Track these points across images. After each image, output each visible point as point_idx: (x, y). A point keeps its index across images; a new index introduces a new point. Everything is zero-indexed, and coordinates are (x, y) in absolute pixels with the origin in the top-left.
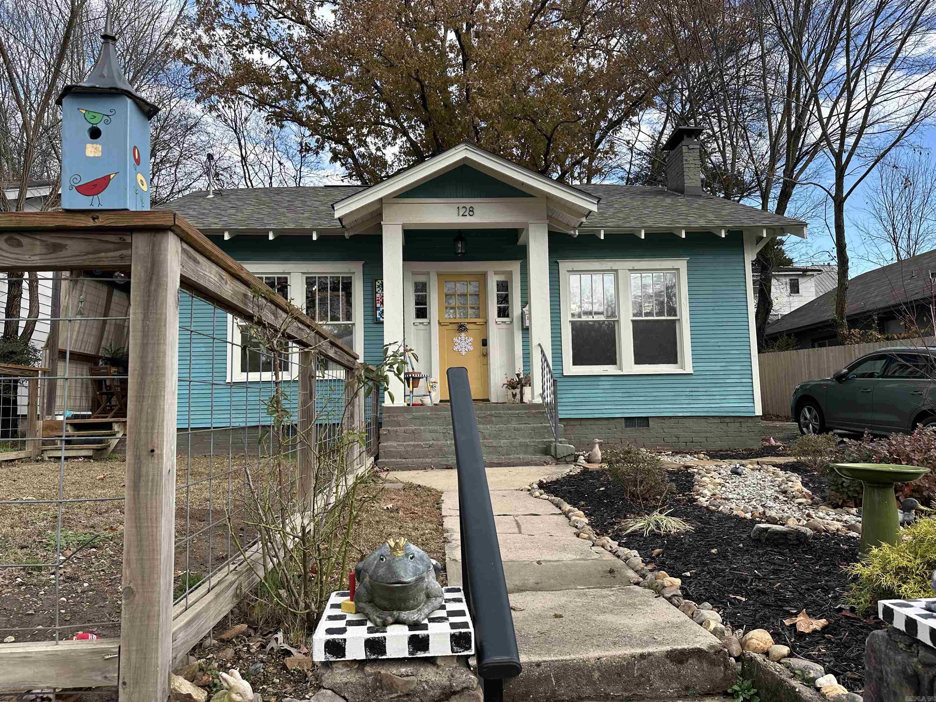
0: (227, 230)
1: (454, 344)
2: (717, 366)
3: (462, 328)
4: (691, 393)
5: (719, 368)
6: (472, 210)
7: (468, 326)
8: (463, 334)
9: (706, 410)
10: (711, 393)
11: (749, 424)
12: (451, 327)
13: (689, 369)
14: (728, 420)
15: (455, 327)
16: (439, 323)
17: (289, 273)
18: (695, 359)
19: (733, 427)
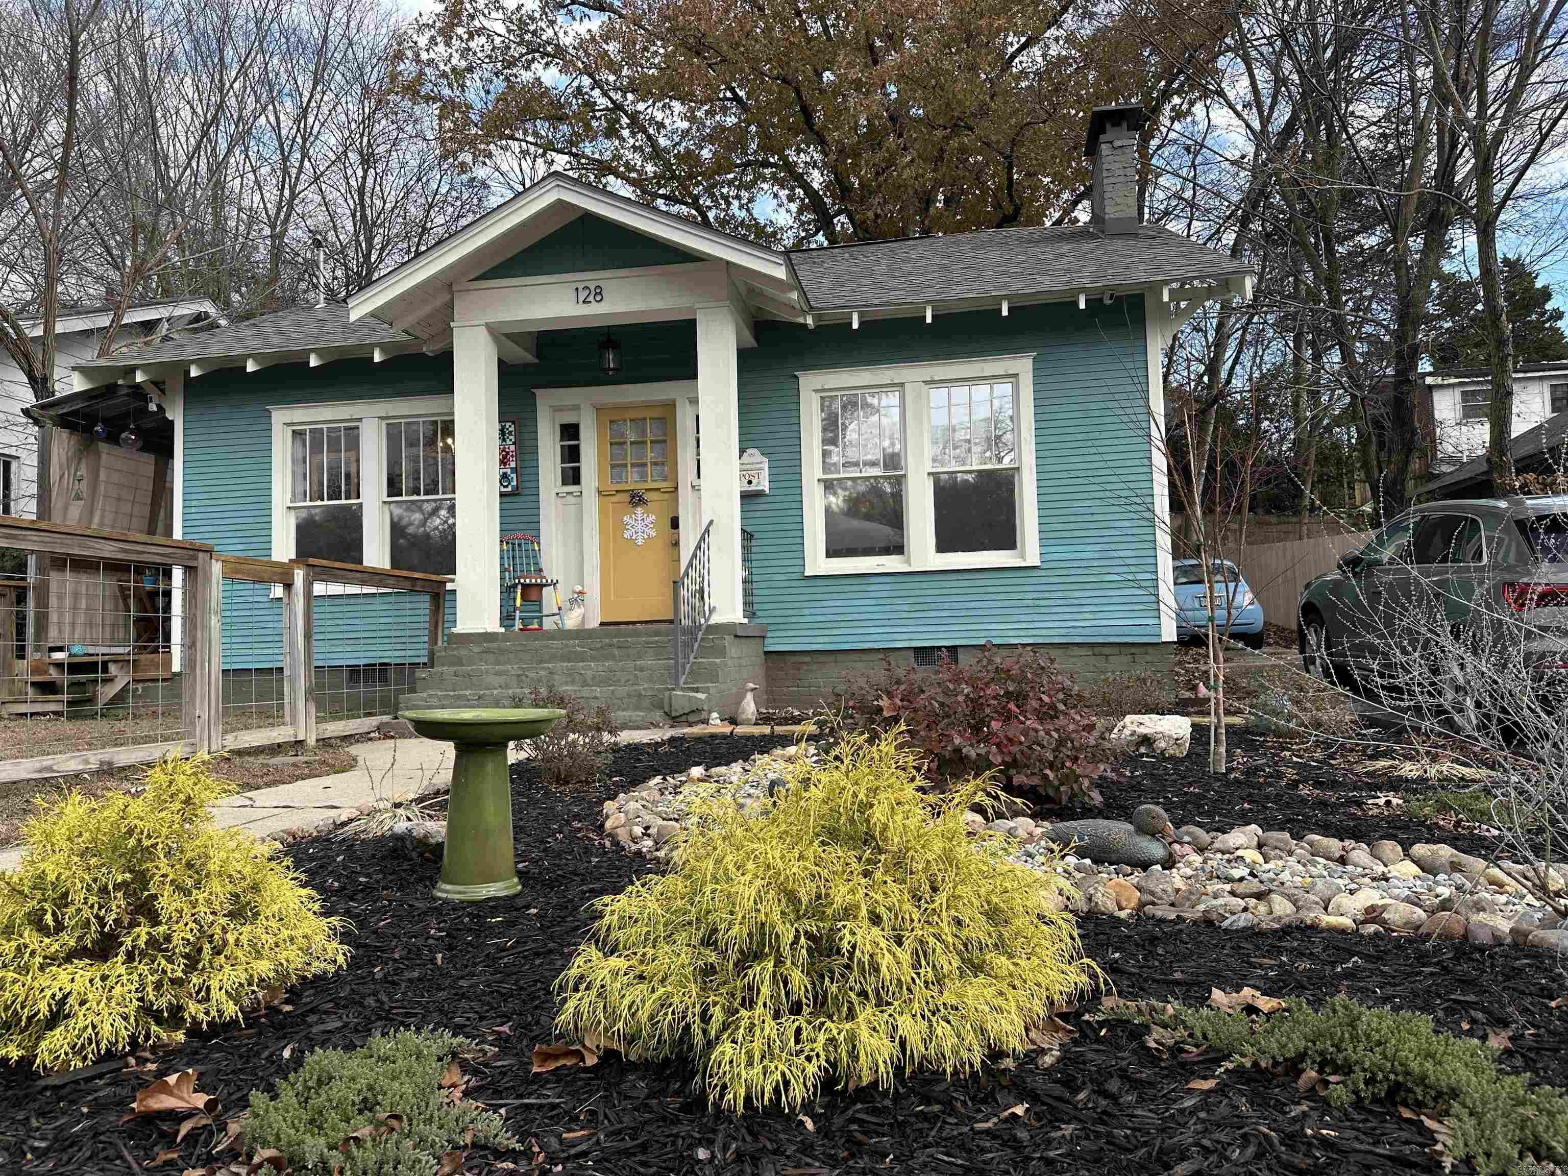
0: (250, 356)
1: (624, 526)
2: (1088, 552)
3: (636, 499)
4: (1037, 603)
5: (1091, 555)
6: (599, 293)
7: (648, 496)
8: (639, 510)
9: (1063, 632)
10: (1076, 602)
11: (1149, 658)
12: (619, 497)
13: (1033, 559)
14: (1106, 651)
15: (626, 497)
16: (599, 492)
17: (360, 420)
18: (1044, 541)
19: (1118, 662)
